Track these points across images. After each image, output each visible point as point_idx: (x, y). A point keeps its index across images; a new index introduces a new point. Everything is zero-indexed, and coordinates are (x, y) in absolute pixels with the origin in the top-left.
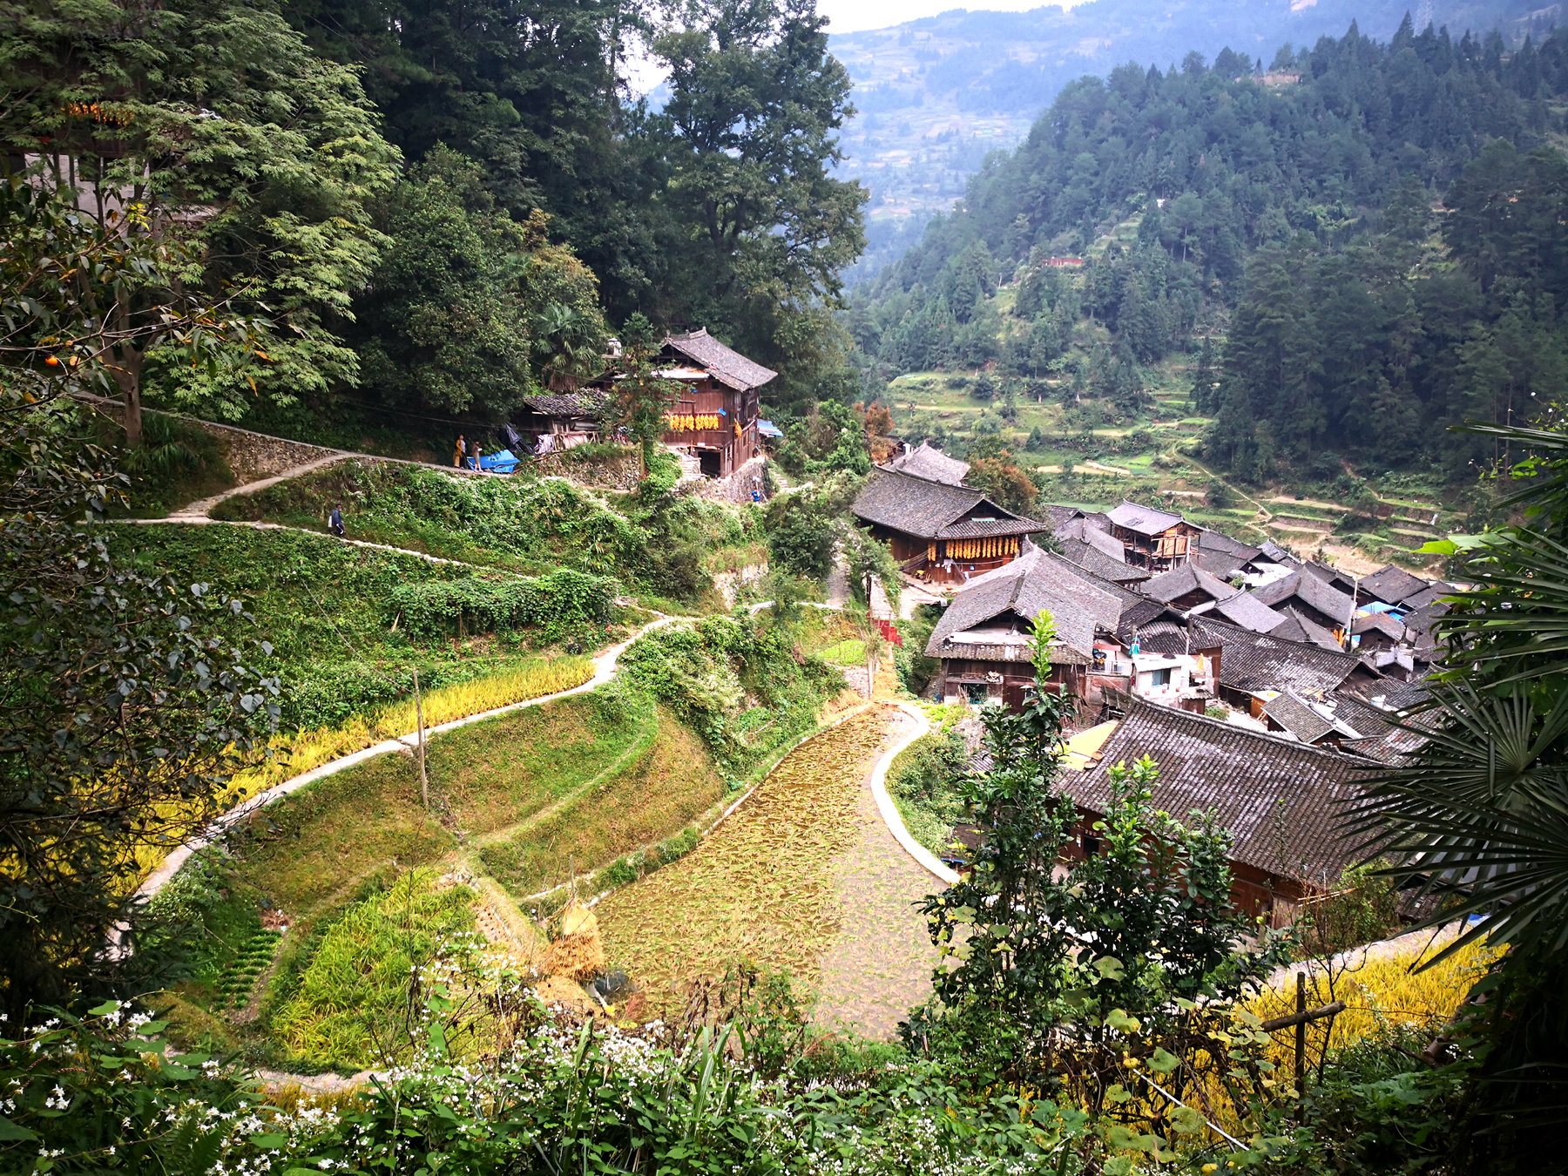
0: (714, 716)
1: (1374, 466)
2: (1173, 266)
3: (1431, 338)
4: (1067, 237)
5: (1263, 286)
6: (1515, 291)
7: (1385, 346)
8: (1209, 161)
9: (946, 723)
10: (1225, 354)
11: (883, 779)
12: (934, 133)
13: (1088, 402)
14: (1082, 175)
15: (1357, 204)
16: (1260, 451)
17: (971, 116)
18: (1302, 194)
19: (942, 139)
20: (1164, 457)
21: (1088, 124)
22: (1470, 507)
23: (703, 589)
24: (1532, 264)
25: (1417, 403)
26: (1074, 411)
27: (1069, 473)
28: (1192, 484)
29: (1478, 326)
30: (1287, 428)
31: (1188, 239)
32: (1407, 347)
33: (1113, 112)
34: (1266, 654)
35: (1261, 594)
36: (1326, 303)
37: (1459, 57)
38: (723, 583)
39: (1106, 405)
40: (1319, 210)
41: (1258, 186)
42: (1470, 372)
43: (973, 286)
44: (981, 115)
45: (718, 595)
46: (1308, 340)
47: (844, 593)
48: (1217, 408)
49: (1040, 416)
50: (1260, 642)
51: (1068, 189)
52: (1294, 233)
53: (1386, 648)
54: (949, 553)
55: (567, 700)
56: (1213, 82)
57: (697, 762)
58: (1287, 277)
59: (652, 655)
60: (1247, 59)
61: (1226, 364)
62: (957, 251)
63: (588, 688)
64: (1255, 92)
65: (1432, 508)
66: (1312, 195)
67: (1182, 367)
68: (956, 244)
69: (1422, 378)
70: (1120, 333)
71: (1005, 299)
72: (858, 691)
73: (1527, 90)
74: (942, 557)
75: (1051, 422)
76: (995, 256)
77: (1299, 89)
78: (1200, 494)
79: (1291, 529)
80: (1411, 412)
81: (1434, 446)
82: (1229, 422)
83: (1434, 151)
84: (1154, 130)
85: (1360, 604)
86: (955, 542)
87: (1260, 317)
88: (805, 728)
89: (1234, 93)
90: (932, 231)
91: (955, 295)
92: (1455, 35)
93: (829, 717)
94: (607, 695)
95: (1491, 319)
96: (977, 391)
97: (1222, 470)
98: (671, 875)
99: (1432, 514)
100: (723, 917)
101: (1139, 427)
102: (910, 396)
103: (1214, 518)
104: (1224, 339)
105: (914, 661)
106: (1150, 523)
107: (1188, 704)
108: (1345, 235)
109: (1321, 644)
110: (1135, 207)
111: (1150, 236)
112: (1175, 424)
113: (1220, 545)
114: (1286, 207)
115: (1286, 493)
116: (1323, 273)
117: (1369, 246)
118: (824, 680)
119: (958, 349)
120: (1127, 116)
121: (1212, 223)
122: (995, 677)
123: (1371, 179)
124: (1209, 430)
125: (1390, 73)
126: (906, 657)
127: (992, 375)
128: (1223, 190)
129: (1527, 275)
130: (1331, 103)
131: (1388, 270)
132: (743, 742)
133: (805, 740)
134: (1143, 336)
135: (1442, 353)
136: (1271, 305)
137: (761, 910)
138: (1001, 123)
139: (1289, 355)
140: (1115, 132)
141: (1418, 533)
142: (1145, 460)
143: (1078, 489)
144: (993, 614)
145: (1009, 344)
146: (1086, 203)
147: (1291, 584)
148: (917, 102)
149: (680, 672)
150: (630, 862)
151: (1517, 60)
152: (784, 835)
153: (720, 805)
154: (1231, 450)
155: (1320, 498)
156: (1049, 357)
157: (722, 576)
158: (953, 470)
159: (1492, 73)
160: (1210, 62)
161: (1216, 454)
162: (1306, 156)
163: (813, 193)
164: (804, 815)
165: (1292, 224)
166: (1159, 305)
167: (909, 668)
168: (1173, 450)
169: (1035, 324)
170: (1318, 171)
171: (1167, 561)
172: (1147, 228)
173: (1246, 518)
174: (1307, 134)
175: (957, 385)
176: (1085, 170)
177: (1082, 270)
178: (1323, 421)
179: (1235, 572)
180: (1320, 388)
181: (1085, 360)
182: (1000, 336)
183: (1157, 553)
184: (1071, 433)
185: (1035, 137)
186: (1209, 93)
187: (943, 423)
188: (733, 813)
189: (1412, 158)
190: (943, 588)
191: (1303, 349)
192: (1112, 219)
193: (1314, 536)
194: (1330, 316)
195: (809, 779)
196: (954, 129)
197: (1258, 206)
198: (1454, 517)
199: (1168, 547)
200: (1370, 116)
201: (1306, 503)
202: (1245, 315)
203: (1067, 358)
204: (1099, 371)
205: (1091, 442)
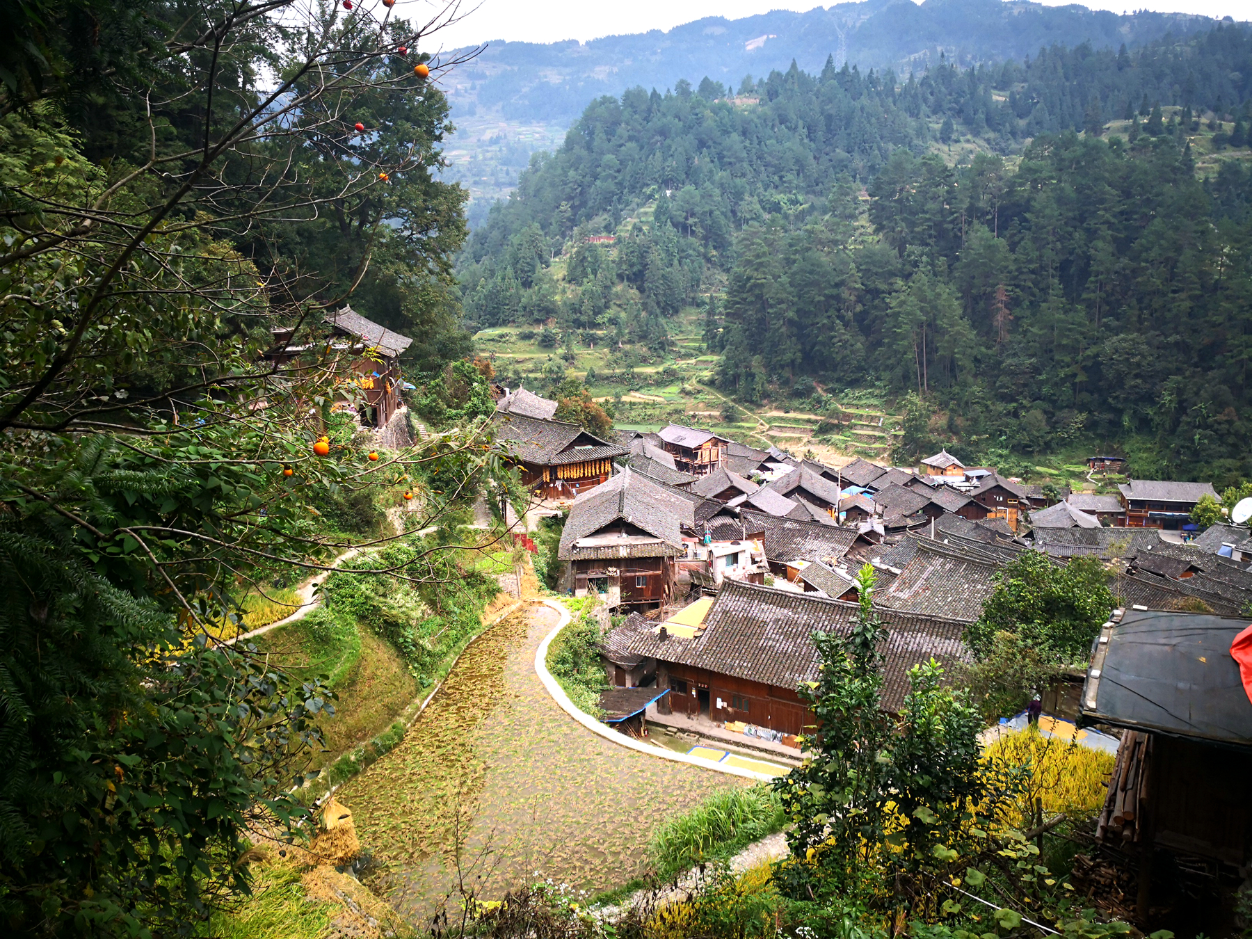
0: (404, 628)
1: (836, 386)
2: (682, 240)
3: (868, 291)
4: (601, 219)
5: (749, 256)
6: (921, 256)
7: (837, 298)
8: (701, 161)
9: (583, 612)
10: (726, 307)
11: (544, 662)
12: (487, 136)
13: (628, 347)
14: (608, 171)
15: (807, 193)
16: (757, 379)
17: (515, 124)
18: (768, 186)
19: (494, 141)
20: (687, 387)
21: (610, 132)
22: (904, 412)
23: (378, 523)
24: (930, 236)
25: (862, 338)
26: (618, 354)
27: (619, 402)
28: (710, 406)
29: (900, 283)
30: (774, 360)
31: (691, 221)
32: (853, 298)
33: (627, 124)
34: (793, 533)
35: (774, 486)
36: (795, 267)
37: (867, 88)
38: (394, 516)
39: (641, 349)
40: (781, 198)
41: (738, 181)
42: (897, 315)
43: (532, 259)
44: (522, 123)
45: (389, 527)
46: (784, 296)
47: (487, 515)
48: (723, 348)
49: (592, 359)
50: (788, 525)
51: (598, 183)
52: (766, 216)
53: (864, 520)
54: (560, 475)
55: (283, 629)
56: (699, 103)
57: (395, 668)
58: (766, 249)
59: (347, 583)
60: (721, 86)
61: (728, 315)
62: (517, 231)
63: (297, 616)
64: (730, 111)
65: (879, 414)
66: (776, 187)
67: (694, 318)
68: (514, 226)
69: (864, 320)
70: (647, 293)
71: (558, 269)
72: (510, 593)
73: (914, 114)
74: (554, 478)
75: (601, 363)
76: (546, 234)
77: (760, 109)
78: (716, 413)
79: (783, 435)
80: (859, 345)
81: (876, 369)
82: (733, 358)
83: (856, 154)
84: (659, 138)
85: (843, 488)
86: (563, 466)
87: (749, 278)
88: (473, 629)
89: (716, 111)
90: (495, 215)
91: (519, 266)
92: (864, 71)
93: (490, 617)
94: (317, 620)
95: (907, 277)
96: (543, 341)
97: (731, 394)
98: (387, 764)
99: (879, 418)
100: (440, 793)
101: (667, 364)
102: (490, 346)
103: (727, 430)
104: (724, 296)
105: (548, 564)
106: (691, 439)
107: (752, 577)
108: (801, 217)
109: (822, 521)
110: (650, 196)
111: (663, 219)
112: (693, 361)
113: (739, 451)
114: (758, 196)
115: (777, 408)
116: (791, 245)
117: (821, 224)
118: (483, 587)
119: (525, 308)
120: (639, 128)
121: (707, 208)
122: (613, 571)
123: (816, 175)
124: (719, 364)
125: (821, 98)
126: (542, 562)
127: (553, 328)
128: (713, 183)
129: (927, 245)
130: (783, 120)
131: (835, 242)
132: (429, 647)
133: (474, 638)
134: (664, 295)
135: (876, 302)
136: (756, 270)
137: (469, 782)
138: (539, 129)
139: (771, 306)
140: (631, 138)
141: (871, 433)
142: (674, 389)
143: (627, 414)
144: (607, 522)
145: (565, 304)
146: (614, 194)
147: (794, 478)
148: (472, 113)
149: (373, 595)
150: (353, 758)
151: (906, 90)
152: (474, 719)
153: (417, 701)
154: (736, 378)
155: (802, 411)
156: (596, 314)
157: (392, 510)
158: (545, 408)
159: (890, 99)
160: (694, 88)
161: (726, 382)
162: (769, 158)
163: (426, 193)
164: (487, 700)
165: (764, 208)
166: (675, 272)
167: (545, 570)
168: (694, 381)
169: (583, 288)
170: (778, 170)
171: (705, 467)
172: (659, 214)
173: (751, 429)
174: (768, 142)
175: (526, 337)
176: (610, 168)
177: (614, 245)
178: (799, 354)
179: (754, 471)
180: (795, 330)
181: (623, 315)
182: (557, 298)
183: (698, 461)
184: (617, 371)
185: (570, 143)
186: (697, 111)
187: (519, 367)
188: (428, 706)
189: (842, 161)
190: (556, 503)
191: (781, 302)
192: (634, 205)
193: (800, 439)
194: (798, 277)
195: (484, 671)
196: (502, 134)
197: (738, 195)
198: (893, 419)
199: (705, 457)
200: (810, 129)
201: (792, 415)
202: (738, 278)
203: (610, 313)
204: (635, 323)
205: (633, 377)
